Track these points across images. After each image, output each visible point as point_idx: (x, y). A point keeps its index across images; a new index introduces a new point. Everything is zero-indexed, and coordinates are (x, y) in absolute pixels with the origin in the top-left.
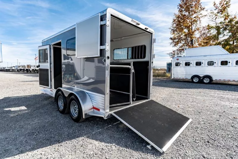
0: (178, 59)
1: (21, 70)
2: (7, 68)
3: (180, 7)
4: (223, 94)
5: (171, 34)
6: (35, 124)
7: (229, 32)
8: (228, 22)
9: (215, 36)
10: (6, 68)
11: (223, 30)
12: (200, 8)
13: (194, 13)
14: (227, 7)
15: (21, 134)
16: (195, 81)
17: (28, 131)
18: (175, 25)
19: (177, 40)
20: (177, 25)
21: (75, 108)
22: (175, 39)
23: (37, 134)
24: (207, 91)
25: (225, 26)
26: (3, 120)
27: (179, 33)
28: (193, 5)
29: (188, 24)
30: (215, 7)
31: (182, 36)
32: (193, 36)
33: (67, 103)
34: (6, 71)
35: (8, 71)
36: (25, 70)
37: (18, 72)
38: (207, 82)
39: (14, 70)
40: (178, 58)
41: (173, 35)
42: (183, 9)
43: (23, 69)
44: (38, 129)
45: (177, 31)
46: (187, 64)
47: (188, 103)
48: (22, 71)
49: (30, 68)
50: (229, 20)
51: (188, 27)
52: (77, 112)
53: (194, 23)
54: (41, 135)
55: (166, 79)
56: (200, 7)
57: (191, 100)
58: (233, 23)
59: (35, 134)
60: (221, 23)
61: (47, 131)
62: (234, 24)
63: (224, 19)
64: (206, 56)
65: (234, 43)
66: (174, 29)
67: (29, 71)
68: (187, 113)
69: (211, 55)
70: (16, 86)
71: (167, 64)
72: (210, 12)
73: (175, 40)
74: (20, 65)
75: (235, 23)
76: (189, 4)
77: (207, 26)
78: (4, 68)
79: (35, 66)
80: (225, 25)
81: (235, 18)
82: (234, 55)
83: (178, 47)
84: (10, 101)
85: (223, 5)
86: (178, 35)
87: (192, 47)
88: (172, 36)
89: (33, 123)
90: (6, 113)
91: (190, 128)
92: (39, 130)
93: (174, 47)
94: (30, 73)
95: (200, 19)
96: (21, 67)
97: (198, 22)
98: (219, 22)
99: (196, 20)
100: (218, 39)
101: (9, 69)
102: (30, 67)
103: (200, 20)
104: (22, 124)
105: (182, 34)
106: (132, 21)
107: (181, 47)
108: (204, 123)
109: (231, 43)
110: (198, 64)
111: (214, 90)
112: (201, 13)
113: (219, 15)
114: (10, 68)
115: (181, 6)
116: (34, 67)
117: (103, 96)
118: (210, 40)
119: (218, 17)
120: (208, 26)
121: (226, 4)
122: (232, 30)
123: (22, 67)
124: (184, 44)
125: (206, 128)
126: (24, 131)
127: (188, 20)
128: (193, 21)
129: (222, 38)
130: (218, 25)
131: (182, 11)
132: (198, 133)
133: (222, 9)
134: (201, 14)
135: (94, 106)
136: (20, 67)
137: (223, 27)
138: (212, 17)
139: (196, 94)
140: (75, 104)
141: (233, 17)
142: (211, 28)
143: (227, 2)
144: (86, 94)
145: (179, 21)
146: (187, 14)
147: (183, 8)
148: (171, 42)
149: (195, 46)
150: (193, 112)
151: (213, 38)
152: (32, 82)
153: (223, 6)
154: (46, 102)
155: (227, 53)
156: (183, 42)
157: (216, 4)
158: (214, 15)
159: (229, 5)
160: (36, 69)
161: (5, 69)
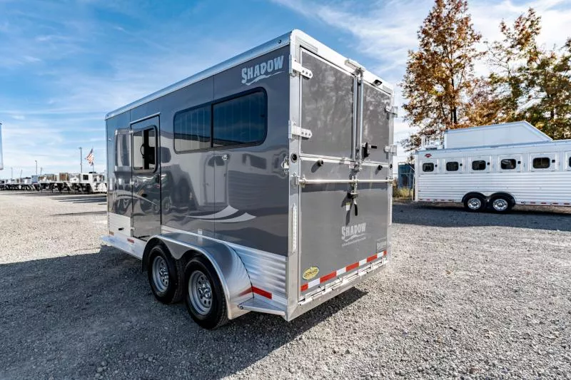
0: (428, 156)
1: (44, 185)
2: (9, 182)
3: (423, 36)
4: (551, 239)
5: (406, 97)
6: (96, 335)
7: (542, 91)
8: (538, 68)
9: (509, 100)
10: (7, 181)
11: (526, 86)
12: (469, 37)
13: (456, 47)
14: (532, 32)
15: (61, 369)
16: (472, 206)
17: (79, 360)
18: (412, 76)
19: (419, 110)
20: (418, 76)
21: (203, 289)
22: (414, 107)
23: (105, 368)
24: (510, 231)
25: (530, 77)
26: (7, 325)
27: (422, 95)
28: (453, 29)
29: (444, 72)
30: (505, 33)
31: (429, 101)
32: (457, 101)
33: (177, 276)
34: (7, 189)
35: (11, 190)
36: (56, 185)
37: (38, 190)
38: (502, 208)
39: (27, 185)
40: (428, 152)
41: (410, 99)
42: (431, 40)
43: (51, 184)
44: (105, 354)
45: (418, 90)
46: (452, 167)
47: (477, 266)
48: (47, 188)
49: (66, 182)
50: (539, 62)
51: (444, 81)
52: (207, 300)
53: (457, 72)
54: (116, 372)
55: (399, 202)
56: (471, 35)
57: (480, 257)
58: (550, 69)
59: (100, 369)
60: (520, 70)
61: (129, 359)
62: (551, 72)
63: (529, 62)
64: (497, 146)
65: (552, 115)
66: (412, 85)
67: (65, 187)
68: (484, 294)
69: (507, 145)
70: (34, 229)
71: (399, 166)
72: (494, 45)
73: (414, 111)
74: (43, 173)
75: (554, 69)
76: (444, 27)
77: (490, 78)
78: (3, 182)
79: (79, 176)
80: (531, 74)
81: (552, 57)
82: (565, 143)
83: (422, 126)
84: (21, 270)
85: (522, 30)
86: (421, 99)
87: (456, 127)
88: (407, 102)
89: (90, 333)
90: (14, 306)
91: (511, 338)
92: (107, 355)
93: (413, 128)
94: (67, 194)
95: (470, 61)
96: (45, 178)
97: (467, 69)
98: (516, 67)
99: (462, 63)
100: (515, 106)
101: (16, 183)
102: (68, 179)
103: (471, 63)
104: (60, 336)
105: (430, 96)
106: (347, 62)
107: (430, 126)
108: (541, 323)
109: (547, 115)
110: (480, 166)
111: (525, 230)
112: (472, 47)
113: (515, 51)
114: (18, 181)
115: (424, 32)
116: (78, 179)
117: (283, 259)
118: (497, 110)
119: (512, 57)
120: (491, 76)
121: (530, 26)
122: (548, 86)
123: (48, 178)
124: (435, 119)
125: (552, 337)
126: (66, 360)
127: (443, 65)
128: (455, 66)
129: (524, 104)
130: (513, 75)
131: (427, 43)
132: (539, 354)
133: (522, 38)
134: (473, 50)
135: (253, 286)
136: (42, 178)
137: (527, 79)
138: (500, 57)
139: (485, 240)
140: (200, 279)
141: (549, 56)
142: (498, 81)
143: (532, 21)
144: (232, 251)
145: (423, 67)
146: (440, 49)
147: (431, 36)
148: (406, 115)
149: (463, 123)
150: (499, 290)
151: (504, 105)
152: (74, 217)
153: (524, 32)
154: (116, 270)
155: (546, 140)
156: (433, 115)
157: (507, 28)
158: (504, 53)
159: (538, 29)
160: (81, 184)
161: (5, 183)
